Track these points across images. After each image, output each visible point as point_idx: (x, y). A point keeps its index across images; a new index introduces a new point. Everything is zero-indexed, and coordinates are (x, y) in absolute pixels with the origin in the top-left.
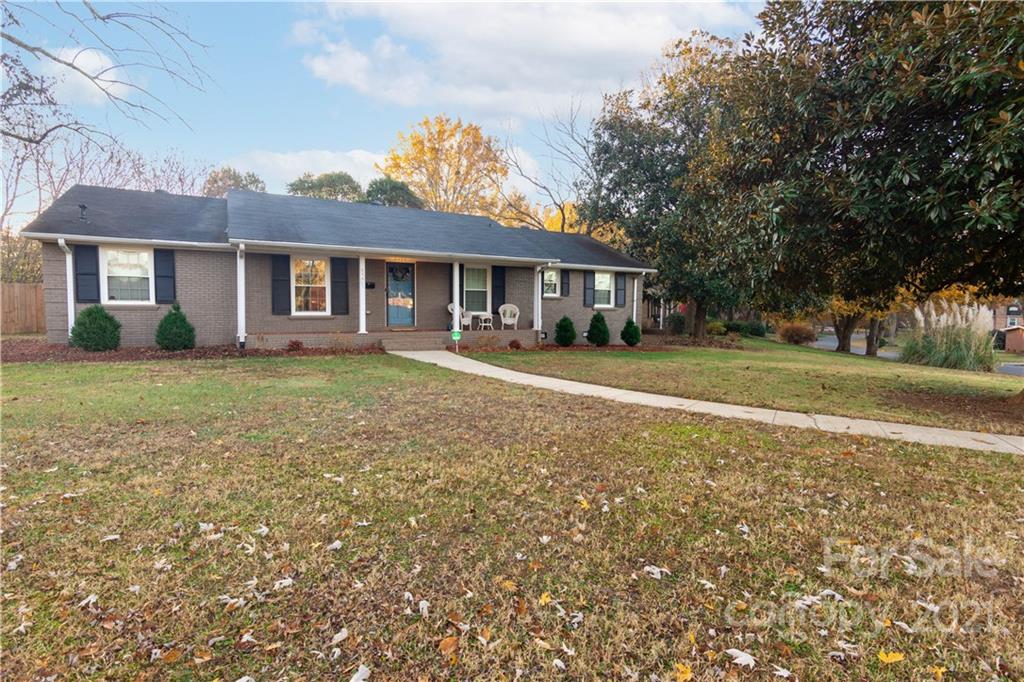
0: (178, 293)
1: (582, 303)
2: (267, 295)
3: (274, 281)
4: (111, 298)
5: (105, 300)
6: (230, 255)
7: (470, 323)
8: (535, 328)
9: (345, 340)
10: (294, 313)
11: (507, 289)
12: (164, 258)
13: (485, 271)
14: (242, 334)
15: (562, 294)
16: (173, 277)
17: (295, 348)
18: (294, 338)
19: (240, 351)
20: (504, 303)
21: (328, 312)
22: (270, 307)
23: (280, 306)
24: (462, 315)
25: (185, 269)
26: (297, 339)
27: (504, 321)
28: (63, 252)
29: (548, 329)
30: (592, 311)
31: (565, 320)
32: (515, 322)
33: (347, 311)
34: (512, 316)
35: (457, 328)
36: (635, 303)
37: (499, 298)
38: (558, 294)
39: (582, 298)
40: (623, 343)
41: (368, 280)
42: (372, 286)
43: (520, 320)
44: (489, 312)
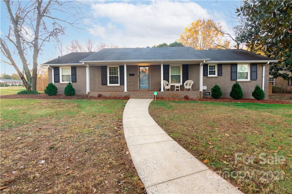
0: (77, 79)
2: (99, 79)
3: (102, 74)
4: (63, 81)
5: (61, 82)
6: (84, 67)
8: (200, 91)
9: (118, 94)
10: (109, 84)
11: (189, 73)
12: (74, 69)
13: (179, 67)
14: (88, 90)
15: (218, 75)
16: (76, 75)
17: (100, 96)
18: (100, 93)
19: (86, 97)
20: (188, 80)
21: (119, 85)
22: (101, 83)
23: (104, 83)
24: (168, 85)
25: (79, 72)
26: (103, 93)
27: (186, 87)
28: (51, 70)
29: (210, 91)
30: (234, 82)
31: (215, 87)
32: (190, 87)
33: (124, 85)
34: (190, 85)
35: (162, 90)
36: (264, 78)
37: (186, 77)
38: (216, 75)
39: (230, 77)
40: (253, 98)
41: (132, 73)
42: (133, 75)
43: (196, 87)
44: (181, 84)
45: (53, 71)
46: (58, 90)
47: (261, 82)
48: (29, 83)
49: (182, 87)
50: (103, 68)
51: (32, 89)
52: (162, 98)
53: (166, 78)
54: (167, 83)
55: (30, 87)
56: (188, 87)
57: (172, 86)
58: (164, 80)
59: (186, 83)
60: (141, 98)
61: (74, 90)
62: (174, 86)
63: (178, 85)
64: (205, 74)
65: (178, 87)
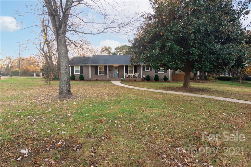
0: (83, 72)
1: (155, 72)
2: (94, 72)
3: (96, 70)
4: (75, 73)
5: (74, 73)
6: (88, 66)
7: (128, 76)
8: (141, 77)
9: (105, 79)
10: (99, 75)
11: (137, 70)
12: (81, 67)
13: (133, 67)
14: (90, 78)
15: (150, 71)
16: (82, 70)
17: (97, 80)
19: (90, 80)
21: (104, 75)
22: (95, 74)
23: (97, 74)
24: (127, 75)
25: (84, 69)
26: (97, 79)
27: (135, 76)
28: (70, 67)
29: (146, 78)
30: (156, 74)
31: (148, 76)
32: (137, 76)
33: (107, 74)
34: (137, 75)
35: (125, 77)
36: (169, 72)
37: (135, 72)
38: (149, 71)
39: (155, 71)
40: (164, 81)
41: (110, 69)
42: (111, 70)
43: (139, 76)
44: (133, 74)
45: (71, 68)
46: (75, 78)
47: (168, 74)
48: (55, 74)
49: (134, 76)
50: (97, 67)
51: (57, 77)
52: (125, 81)
53: (127, 72)
54: (127, 74)
55: (56, 76)
56: (136, 76)
57: (129, 75)
58: (125, 72)
59: (135, 74)
60: (116, 81)
61: (83, 77)
62: (130, 75)
63: (132, 75)
64: (144, 70)
65: (132, 76)
